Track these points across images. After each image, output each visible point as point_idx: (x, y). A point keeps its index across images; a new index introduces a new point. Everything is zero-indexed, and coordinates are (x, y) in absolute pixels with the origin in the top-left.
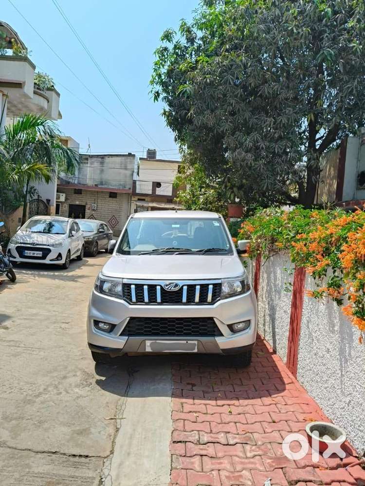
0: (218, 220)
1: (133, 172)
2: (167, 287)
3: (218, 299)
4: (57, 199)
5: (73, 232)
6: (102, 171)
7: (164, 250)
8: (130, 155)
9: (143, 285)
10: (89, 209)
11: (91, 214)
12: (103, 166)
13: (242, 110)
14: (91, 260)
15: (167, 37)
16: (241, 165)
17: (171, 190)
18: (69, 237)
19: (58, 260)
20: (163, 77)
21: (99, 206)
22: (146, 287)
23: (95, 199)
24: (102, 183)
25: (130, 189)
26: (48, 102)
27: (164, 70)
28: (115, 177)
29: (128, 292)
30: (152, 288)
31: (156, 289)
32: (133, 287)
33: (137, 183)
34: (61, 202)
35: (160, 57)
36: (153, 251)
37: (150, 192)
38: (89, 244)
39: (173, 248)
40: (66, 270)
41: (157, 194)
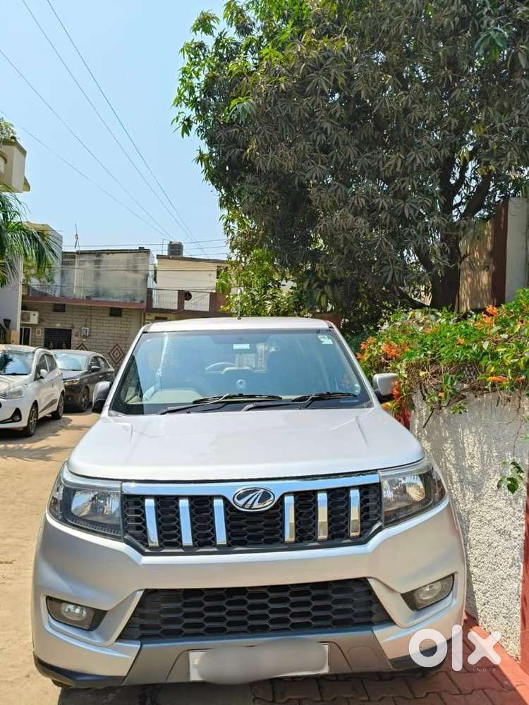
0: (328, 332)
1: (147, 276)
2: (241, 502)
3: (376, 526)
4: (22, 319)
5: (43, 371)
6: (98, 275)
7: (221, 400)
8: (142, 250)
9: (177, 498)
10: (76, 336)
11: (81, 343)
12: (99, 267)
13: (343, 144)
14: (76, 419)
15: (204, 24)
16: (345, 239)
17: (207, 302)
18: (36, 379)
19: (14, 421)
20: (197, 94)
21: (92, 331)
22: (184, 504)
23: (86, 320)
24: (97, 295)
25: (142, 302)
26: (6, 161)
27: (199, 81)
28: (118, 284)
29: (138, 520)
30: (201, 505)
31: (212, 506)
32: (150, 503)
33: (154, 292)
34: (32, 325)
35: (191, 59)
36: (195, 402)
37: (175, 307)
38: (73, 391)
39: (241, 395)
40: (28, 439)
41: (185, 308)
